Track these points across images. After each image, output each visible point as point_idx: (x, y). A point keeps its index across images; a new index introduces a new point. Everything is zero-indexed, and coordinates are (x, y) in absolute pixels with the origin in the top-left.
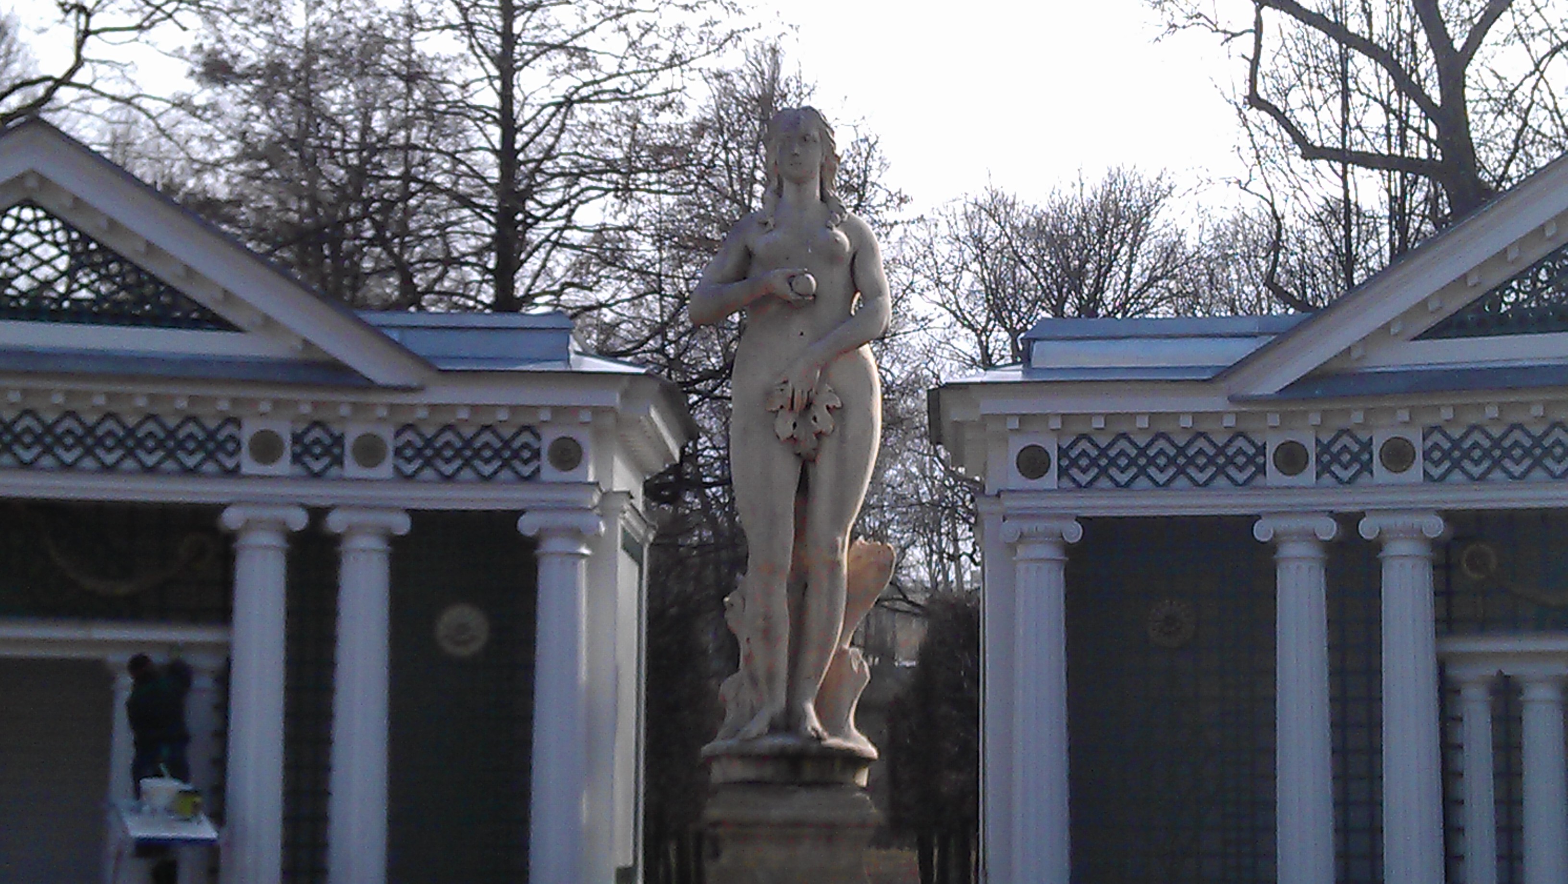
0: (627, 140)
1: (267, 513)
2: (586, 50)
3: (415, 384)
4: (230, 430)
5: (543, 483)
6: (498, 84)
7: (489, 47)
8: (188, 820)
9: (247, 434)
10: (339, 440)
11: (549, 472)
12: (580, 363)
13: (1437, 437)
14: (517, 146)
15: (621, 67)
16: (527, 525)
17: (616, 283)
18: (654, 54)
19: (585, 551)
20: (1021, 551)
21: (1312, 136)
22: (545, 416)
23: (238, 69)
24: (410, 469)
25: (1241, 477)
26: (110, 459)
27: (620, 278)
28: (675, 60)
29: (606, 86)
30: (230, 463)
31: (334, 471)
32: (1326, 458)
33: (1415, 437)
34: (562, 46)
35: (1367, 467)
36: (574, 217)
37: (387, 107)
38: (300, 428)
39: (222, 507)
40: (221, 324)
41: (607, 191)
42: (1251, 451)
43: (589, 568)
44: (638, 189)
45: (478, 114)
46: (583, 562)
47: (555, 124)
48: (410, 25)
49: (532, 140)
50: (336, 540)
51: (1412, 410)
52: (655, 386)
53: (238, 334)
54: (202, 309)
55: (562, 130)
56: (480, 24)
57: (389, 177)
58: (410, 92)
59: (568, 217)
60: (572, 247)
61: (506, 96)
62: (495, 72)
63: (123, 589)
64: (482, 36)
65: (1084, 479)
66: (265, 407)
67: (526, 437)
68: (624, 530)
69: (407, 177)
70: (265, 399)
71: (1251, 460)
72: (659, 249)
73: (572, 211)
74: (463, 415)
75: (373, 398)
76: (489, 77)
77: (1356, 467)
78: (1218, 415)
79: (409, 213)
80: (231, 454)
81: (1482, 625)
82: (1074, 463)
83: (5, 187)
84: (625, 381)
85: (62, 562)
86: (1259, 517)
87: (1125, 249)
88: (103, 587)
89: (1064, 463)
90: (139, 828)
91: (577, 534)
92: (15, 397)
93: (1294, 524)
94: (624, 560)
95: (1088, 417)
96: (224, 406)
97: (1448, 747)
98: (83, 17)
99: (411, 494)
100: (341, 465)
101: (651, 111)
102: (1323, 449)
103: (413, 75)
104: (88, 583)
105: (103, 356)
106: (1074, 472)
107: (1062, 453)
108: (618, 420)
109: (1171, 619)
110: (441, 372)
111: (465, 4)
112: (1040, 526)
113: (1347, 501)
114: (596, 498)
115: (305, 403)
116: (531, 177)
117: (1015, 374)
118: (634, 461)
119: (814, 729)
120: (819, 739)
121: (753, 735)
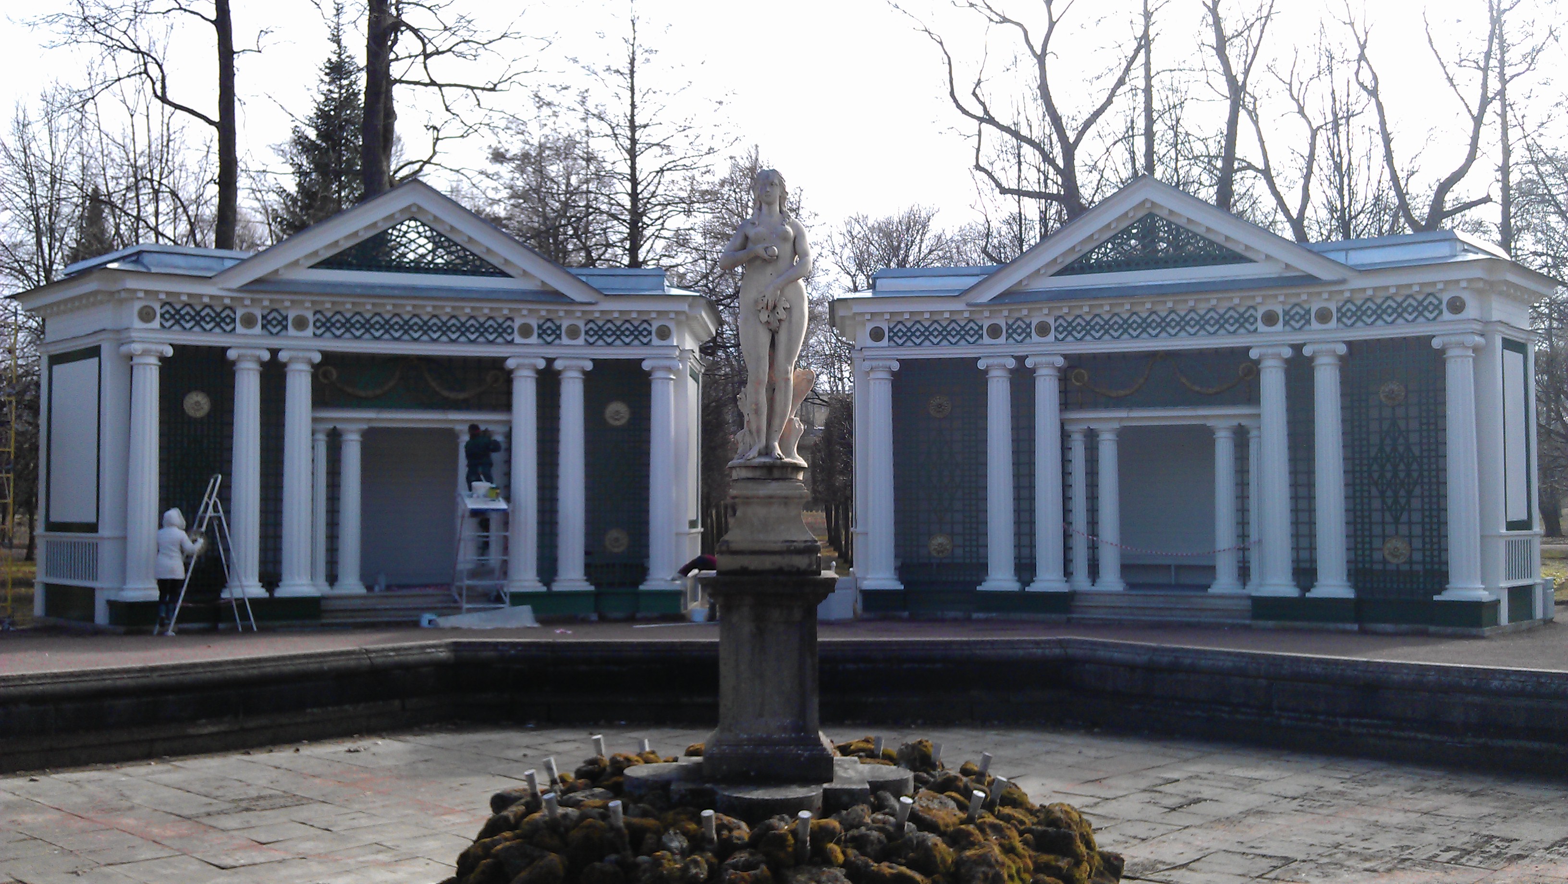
0: (689, 188)
1: (527, 361)
2: (669, 146)
3: (594, 302)
4: (509, 323)
5: (654, 346)
6: (629, 162)
7: (625, 145)
8: (494, 500)
9: (516, 325)
10: (559, 327)
11: (656, 341)
12: (669, 291)
13: (1061, 321)
14: (639, 191)
15: (686, 154)
16: (646, 366)
17: (685, 255)
18: (700, 148)
19: (672, 377)
20: (872, 375)
21: (1005, 185)
22: (654, 315)
23: (508, 156)
24: (591, 340)
25: (972, 340)
26: (454, 336)
27: (687, 252)
28: (711, 151)
29: (678, 163)
30: (509, 338)
31: (557, 342)
32: (1010, 331)
33: (1051, 321)
34: (658, 144)
35: (1029, 335)
36: (665, 224)
37: (578, 173)
38: (541, 322)
39: (506, 359)
40: (504, 274)
41: (680, 212)
42: (976, 328)
43: (674, 384)
44: (694, 211)
45: (621, 177)
46: (672, 382)
47: (656, 181)
48: (588, 135)
49: (645, 188)
50: (559, 373)
51: (1050, 309)
52: (704, 301)
53: (511, 279)
54: (495, 267)
55: (659, 184)
56: (620, 134)
57: (579, 206)
58: (588, 166)
59: (662, 224)
60: (665, 238)
61: (633, 168)
62: (628, 157)
63: (461, 396)
64: (622, 140)
65: (900, 342)
66: (525, 312)
67: (645, 325)
68: (690, 367)
69: (588, 206)
70: (525, 308)
71: (976, 332)
72: (705, 239)
73: (665, 221)
74: (616, 315)
75: (574, 308)
76: (625, 159)
77: (1024, 335)
78: (962, 311)
79: (588, 223)
80: (509, 334)
81: (1081, 406)
82: (896, 334)
83: (402, 211)
84: (690, 299)
85: (433, 384)
86: (980, 358)
87: (919, 237)
88: (452, 395)
89: (891, 334)
90: (472, 504)
91: (669, 369)
92: (409, 308)
93: (996, 361)
94: (690, 381)
95: (902, 313)
96: (506, 312)
97: (1065, 461)
98: (436, 132)
99: (592, 352)
100: (560, 338)
101: (700, 174)
102: (1009, 327)
103: (589, 158)
104: (446, 393)
105: (450, 289)
106: (896, 339)
107: (890, 330)
108: (687, 317)
109: (940, 405)
110: (606, 295)
111: (613, 125)
112: (881, 363)
113: (1021, 351)
114: (677, 353)
115: (543, 310)
116: (645, 205)
117: (869, 294)
118: (695, 336)
119: (778, 454)
120: (781, 459)
121: (751, 457)
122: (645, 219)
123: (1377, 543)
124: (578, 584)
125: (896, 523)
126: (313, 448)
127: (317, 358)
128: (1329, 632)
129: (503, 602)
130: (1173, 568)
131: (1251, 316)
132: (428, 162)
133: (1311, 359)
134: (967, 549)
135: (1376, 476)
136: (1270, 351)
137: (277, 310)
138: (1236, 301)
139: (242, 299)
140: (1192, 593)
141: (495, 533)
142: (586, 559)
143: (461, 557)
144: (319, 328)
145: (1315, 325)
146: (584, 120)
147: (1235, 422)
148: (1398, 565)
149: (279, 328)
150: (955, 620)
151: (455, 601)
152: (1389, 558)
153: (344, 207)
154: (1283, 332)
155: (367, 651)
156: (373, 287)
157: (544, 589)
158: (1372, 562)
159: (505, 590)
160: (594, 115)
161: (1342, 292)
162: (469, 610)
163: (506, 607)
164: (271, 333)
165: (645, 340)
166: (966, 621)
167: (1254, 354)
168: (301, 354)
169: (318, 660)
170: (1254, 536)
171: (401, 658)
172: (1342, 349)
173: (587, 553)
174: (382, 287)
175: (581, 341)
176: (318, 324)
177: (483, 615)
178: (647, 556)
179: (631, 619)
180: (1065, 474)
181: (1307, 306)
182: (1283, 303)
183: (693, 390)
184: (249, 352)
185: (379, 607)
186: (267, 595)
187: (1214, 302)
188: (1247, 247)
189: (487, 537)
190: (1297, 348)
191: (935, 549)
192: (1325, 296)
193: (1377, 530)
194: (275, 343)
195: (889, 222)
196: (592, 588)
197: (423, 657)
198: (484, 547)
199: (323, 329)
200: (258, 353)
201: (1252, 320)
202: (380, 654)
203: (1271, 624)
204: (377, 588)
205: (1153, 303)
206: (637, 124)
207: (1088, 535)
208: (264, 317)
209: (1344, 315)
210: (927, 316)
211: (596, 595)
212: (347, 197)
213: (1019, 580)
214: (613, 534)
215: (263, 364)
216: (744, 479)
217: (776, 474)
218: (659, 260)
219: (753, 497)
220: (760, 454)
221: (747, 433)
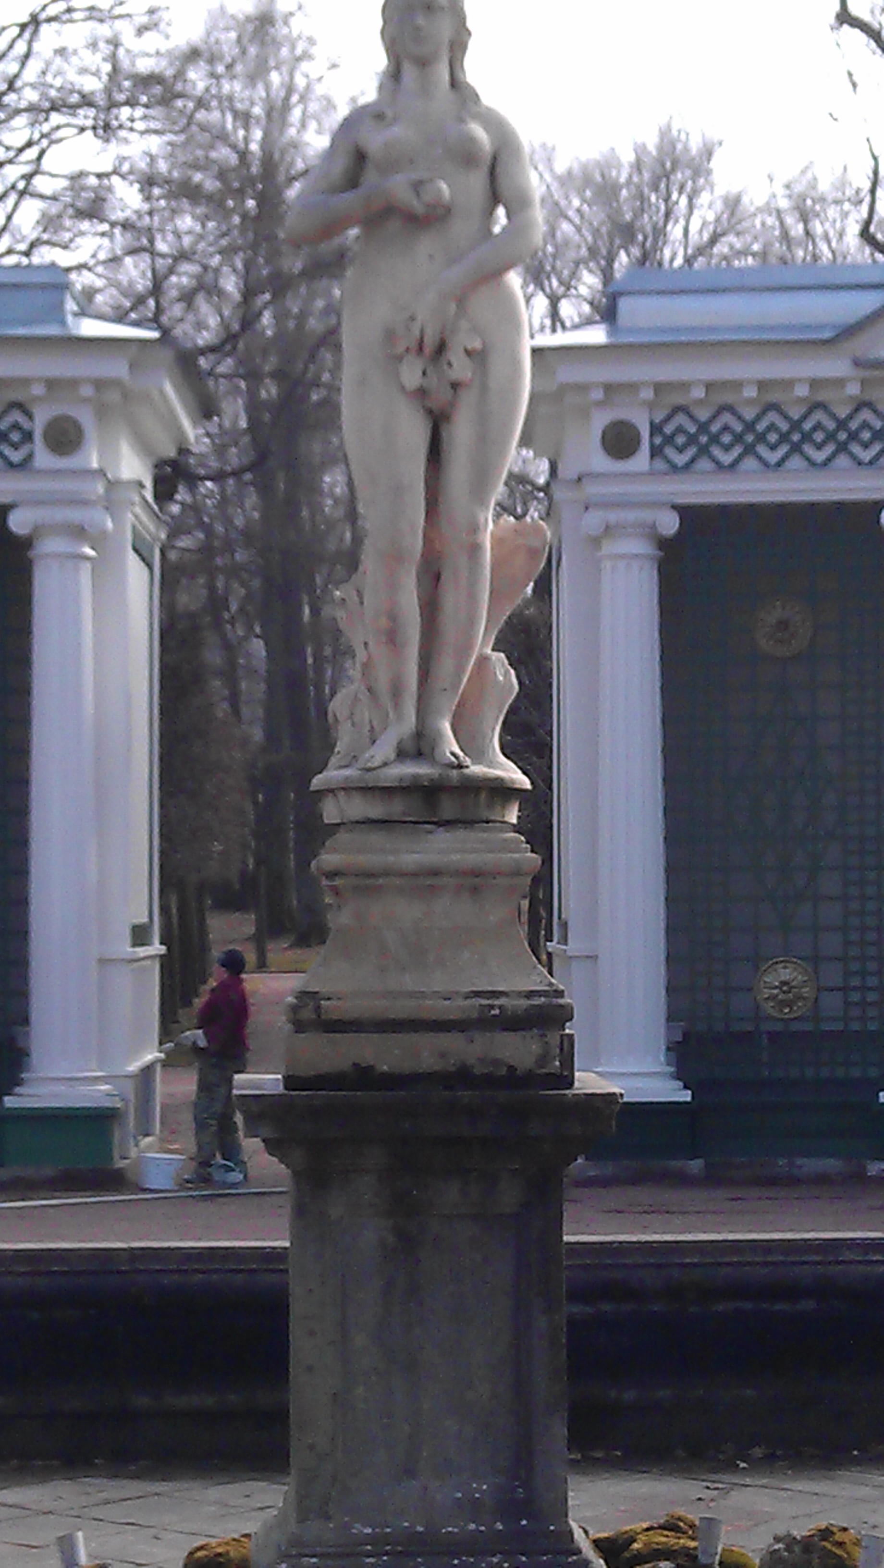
0: (107, 67)
5: (39, 472)
11: (43, 458)
12: (79, 327)
16: (18, 523)
17: (98, 240)
19: (89, 551)
20: (608, 547)
22: (38, 390)
25: (866, 456)
27: (103, 234)
36: (44, 161)
42: (877, 424)
43: (94, 572)
44: (121, 127)
46: (86, 565)
47: (21, 47)
52: (166, 355)
55: (27, 56)
59: (38, 160)
60: (42, 197)
65: (680, 460)
67: (16, 416)
68: (134, 527)
71: (877, 435)
72: (148, 198)
73: (42, 154)
78: (840, 383)
82: (669, 440)
84: (134, 348)
87: (684, 201)
89: (658, 440)
91: (79, 532)
94: (133, 561)
95: (686, 385)
101: (133, 31)
106: (669, 452)
107: (655, 429)
108: (126, 395)
109: (783, 625)
112: (630, 516)
114: (100, 488)
117: (597, 335)
118: (143, 445)
119: (453, 754)
120: (460, 766)
121: (377, 762)
125: (671, 931)
134: (854, 996)
150: (822, 1180)
166: (852, 1183)
178: (26, 1021)
183: (138, 584)
191: (773, 998)
195: (609, 163)
210: (750, 392)
216: (357, 822)
217: (448, 808)
218: (27, 254)
219: (387, 873)
220: (402, 754)
221: (364, 696)
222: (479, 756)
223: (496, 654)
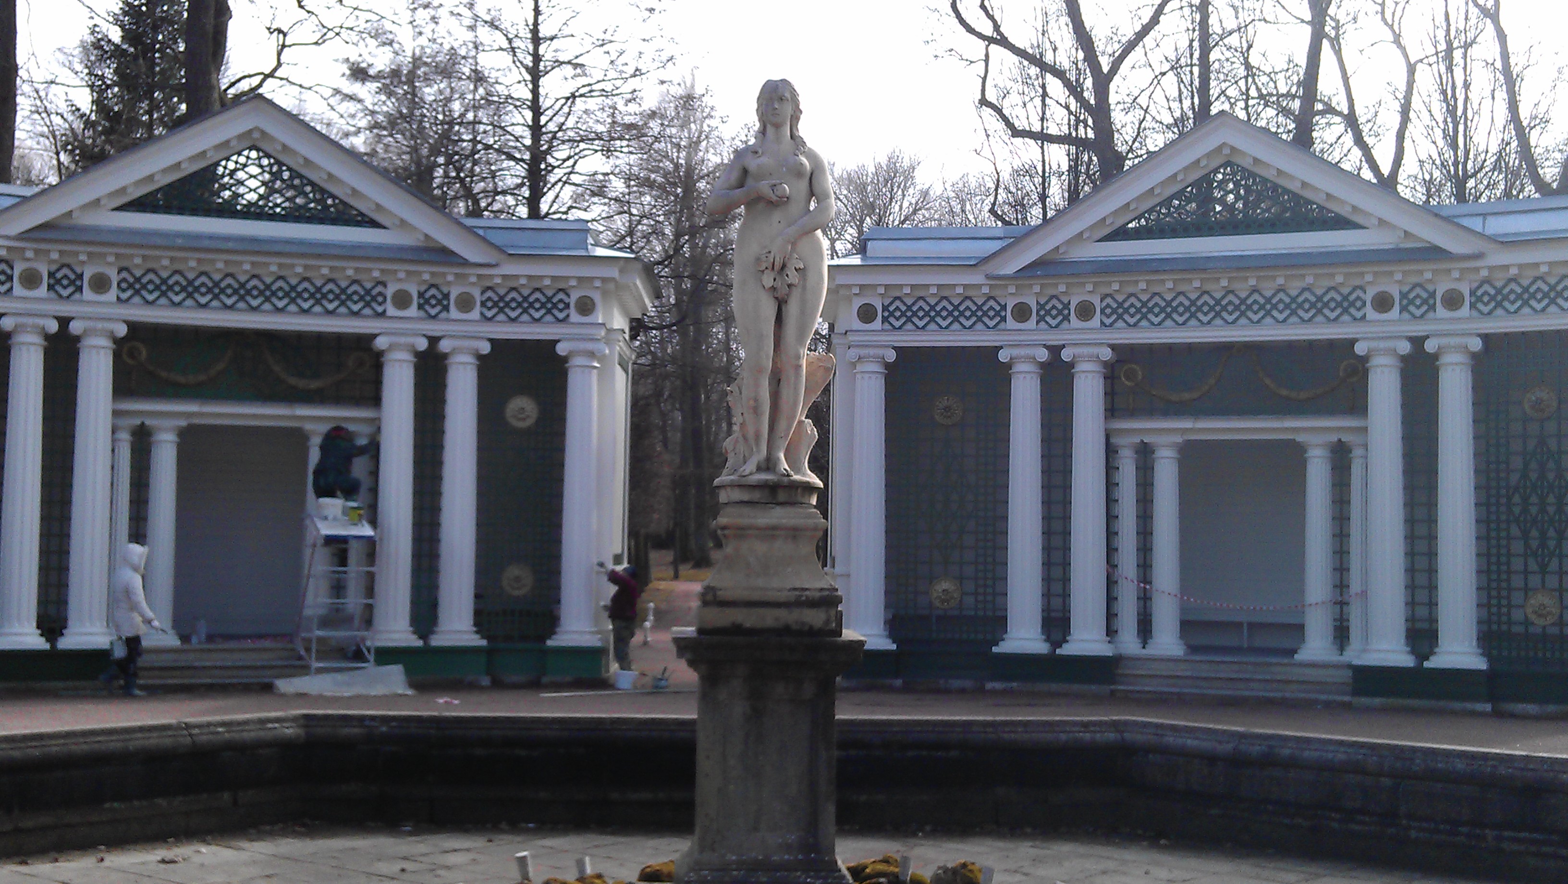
0: (609, 120)
1: (402, 340)
2: (584, 65)
3: (494, 263)
4: (379, 289)
5: (573, 323)
6: (530, 86)
7: (525, 62)
8: (355, 524)
9: (390, 291)
10: (447, 296)
11: (575, 317)
12: (595, 251)
13: (1109, 300)
14: (542, 123)
15: (605, 75)
16: (561, 349)
17: (602, 207)
18: (625, 68)
19: (598, 365)
20: (859, 368)
21: (1021, 124)
22: (573, 283)
23: (372, 72)
24: (489, 314)
25: (991, 323)
26: (306, 305)
27: (605, 204)
28: (637, 73)
29: (594, 87)
30: (380, 309)
31: (444, 315)
32: (1042, 313)
33: (1096, 300)
34: (569, 62)
35: (1067, 318)
37: (462, 97)
38: (423, 288)
39: (375, 336)
40: (374, 224)
41: (596, 151)
42: (998, 308)
43: (599, 375)
44: (615, 151)
45: (518, 103)
46: (595, 371)
47: (566, 109)
48: (476, 48)
49: (551, 119)
50: (445, 356)
51: (1095, 285)
52: (639, 266)
53: (383, 231)
54: (361, 214)
55: (569, 114)
56: (519, 48)
57: (464, 141)
58: (476, 89)
59: (573, 166)
60: (574, 184)
61: (535, 92)
62: (528, 77)
63: (314, 385)
64: (520, 55)
65: (897, 324)
66: (402, 275)
67: (561, 296)
68: (620, 355)
69: (474, 141)
70: (402, 269)
71: (997, 313)
72: (628, 186)
73: (575, 163)
74: (523, 281)
75: (467, 271)
76: (525, 81)
77: (1060, 318)
78: (979, 286)
79: (476, 163)
80: (380, 304)
81: (1132, 413)
82: (891, 314)
83: (240, 137)
84: (622, 262)
85: (277, 368)
86: (1001, 347)
87: (900, 192)
88: (301, 383)
89: (886, 314)
90: (326, 530)
91: (592, 355)
92: (247, 267)
93: (1022, 352)
94: (618, 371)
95: (901, 286)
96: (376, 274)
97: (1110, 485)
98: (281, 36)
99: (491, 329)
100: (448, 311)
101: (623, 102)
102: (1040, 306)
103: (478, 78)
104: (293, 381)
105: (301, 242)
106: (892, 320)
107: (885, 308)
108: (617, 286)
109: (947, 409)
110: (510, 255)
111: (510, 36)
112: (872, 352)
113: (1054, 338)
114: (603, 333)
115: (426, 273)
116: (550, 142)
117: (856, 260)
118: (625, 311)
119: (785, 469)
120: (788, 475)
121: (747, 472)
122: (550, 160)
123: (1517, 598)
124: (466, 637)
125: (887, 562)
126: (113, 451)
127: (122, 330)
128: (1454, 713)
129: (366, 661)
130: (1245, 625)
131: (1358, 298)
132: (271, 75)
133: (1435, 357)
134: (980, 598)
135: (1517, 510)
136: (1382, 345)
137: (69, 266)
138: (1339, 279)
139: (23, 249)
140: (1274, 660)
141: (355, 568)
142: (475, 603)
143: (310, 599)
144: (124, 290)
145: (1441, 312)
146: (472, 28)
147: (1334, 438)
148: (1544, 627)
149: (71, 289)
150: (963, 691)
151: (300, 658)
152: (1533, 617)
153: (156, 132)
154: (1400, 320)
155: (188, 726)
156: (199, 237)
157: (420, 643)
158: (1510, 623)
159: (369, 643)
160: (486, 22)
161: (1477, 270)
162: (320, 671)
163: (371, 668)
164: (61, 296)
165: (561, 316)
166: (978, 693)
167: (1360, 349)
168: (100, 325)
169: (122, 737)
170: (1355, 586)
171: (233, 735)
172: (1476, 344)
173: (477, 596)
174: (211, 237)
175: (475, 314)
176: (124, 285)
177: (339, 677)
178: (559, 601)
179: (535, 685)
180: (1110, 501)
181: (1430, 288)
182: (1399, 282)
183: (621, 382)
184: (30, 321)
185: (196, 664)
186: (47, 646)
187: (1309, 280)
188: (1355, 208)
189: (345, 572)
190: (1418, 342)
191: (938, 598)
192: (1456, 274)
193: (1517, 581)
194: (65, 309)
195: (862, 172)
196: (484, 643)
197: (262, 734)
198: (338, 588)
199: (129, 293)
200: (41, 322)
201: (1358, 304)
202: (206, 730)
203: (1377, 701)
204: (194, 640)
205: (1230, 280)
206: (541, 35)
207: (1139, 582)
208: (51, 275)
209: (1479, 299)
210: (934, 290)
211: (489, 652)
212: (161, 119)
213: (1048, 640)
214: (514, 571)
215: (48, 337)
216: (737, 503)
217: (782, 496)
218: (566, 213)
219: (750, 527)
220: (759, 469)
221: (741, 439)
222: (798, 471)
223: (807, 420)
